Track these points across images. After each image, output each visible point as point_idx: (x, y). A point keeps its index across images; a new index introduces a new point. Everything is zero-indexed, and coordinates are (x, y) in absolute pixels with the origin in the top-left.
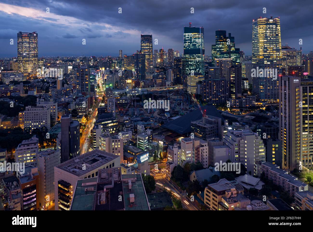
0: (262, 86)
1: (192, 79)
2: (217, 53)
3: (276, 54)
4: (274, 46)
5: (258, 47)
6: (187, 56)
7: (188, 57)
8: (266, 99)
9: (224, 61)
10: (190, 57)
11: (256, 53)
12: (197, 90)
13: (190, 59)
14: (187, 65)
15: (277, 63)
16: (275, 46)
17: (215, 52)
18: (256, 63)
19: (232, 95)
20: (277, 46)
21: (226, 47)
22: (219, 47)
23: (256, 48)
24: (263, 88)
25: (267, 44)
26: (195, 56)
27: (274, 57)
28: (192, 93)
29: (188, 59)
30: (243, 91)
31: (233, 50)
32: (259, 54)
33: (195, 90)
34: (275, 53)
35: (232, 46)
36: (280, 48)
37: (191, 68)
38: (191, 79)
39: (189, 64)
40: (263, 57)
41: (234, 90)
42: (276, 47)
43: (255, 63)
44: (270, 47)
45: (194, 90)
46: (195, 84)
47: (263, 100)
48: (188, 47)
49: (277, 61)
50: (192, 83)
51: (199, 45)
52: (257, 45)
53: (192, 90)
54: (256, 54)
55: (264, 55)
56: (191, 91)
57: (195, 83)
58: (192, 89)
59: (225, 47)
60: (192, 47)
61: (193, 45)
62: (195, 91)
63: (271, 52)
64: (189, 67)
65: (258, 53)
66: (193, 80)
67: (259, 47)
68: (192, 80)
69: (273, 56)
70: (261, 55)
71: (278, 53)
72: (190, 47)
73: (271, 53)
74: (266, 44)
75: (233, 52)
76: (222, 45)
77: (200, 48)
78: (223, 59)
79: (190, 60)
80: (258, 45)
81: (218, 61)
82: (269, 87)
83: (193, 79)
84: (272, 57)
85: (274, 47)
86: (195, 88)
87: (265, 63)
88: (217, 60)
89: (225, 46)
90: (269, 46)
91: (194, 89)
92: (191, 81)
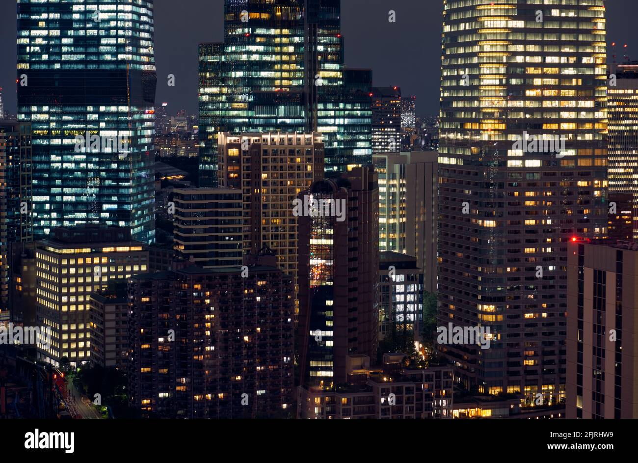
0: (492, 308)
1: (68, 266)
2: (231, 99)
3: (578, 110)
4: (563, 60)
5: (475, 60)
6: (41, 114)
7: (48, 122)
8: (513, 384)
9: (275, 153)
10: (62, 122)
11: (464, 99)
12: (98, 339)
13: (62, 136)
14: (40, 179)
15: (582, 163)
16: (572, 60)
17: (221, 94)
18: (461, 163)
19: (313, 364)
20: (585, 60)
21: (288, 63)
22: (244, 57)
23: (463, 67)
24: (500, 317)
25: (525, 43)
26: (95, 117)
27: (564, 126)
28: (64, 361)
29: (43, 137)
30: (381, 336)
31: (330, 79)
32: (478, 110)
33: (85, 340)
34: (572, 104)
35: (325, 54)
36: (598, 71)
37: (62, 194)
38: (61, 267)
39: (49, 171)
40: (503, 127)
41: (330, 333)
42: (578, 65)
43: (453, 161)
44: (543, 65)
45: (77, 341)
46: (84, 303)
47: (495, 391)
48: (45, 57)
49: (582, 152)
50: (69, 294)
51: (118, 46)
52: (469, 50)
53: (69, 341)
54: (465, 109)
55: (505, 110)
56: (60, 350)
57: (85, 294)
58: (69, 332)
59: (282, 62)
60: (71, 56)
61: (79, 41)
62: (85, 349)
63: (547, 93)
64: (55, 190)
65: (476, 104)
66: (76, 276)
67: (477, 66)
68: (68, 276)
69: (560, 121)
70: (490, 116)
71: (590, 104)
72: (60, 54)
73: (547, 104)
74: (520, 48)
75: (330, 95)
76: (261, 48)
77: (123, 62)
78: (267, 137)
79: (57, 142)
80: (476, 49)
81: (234, 152)
82: (534, 307)
83: (77, 266)
84: (555, 126)
85: (567, 65)
86: (85, 331)
87: (511, 163)
88: (231, 146)
89: (281, 53)
90: (538, 60)
91: (77, 331)
92: (61, 286)
